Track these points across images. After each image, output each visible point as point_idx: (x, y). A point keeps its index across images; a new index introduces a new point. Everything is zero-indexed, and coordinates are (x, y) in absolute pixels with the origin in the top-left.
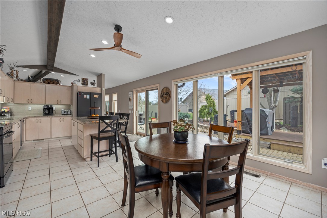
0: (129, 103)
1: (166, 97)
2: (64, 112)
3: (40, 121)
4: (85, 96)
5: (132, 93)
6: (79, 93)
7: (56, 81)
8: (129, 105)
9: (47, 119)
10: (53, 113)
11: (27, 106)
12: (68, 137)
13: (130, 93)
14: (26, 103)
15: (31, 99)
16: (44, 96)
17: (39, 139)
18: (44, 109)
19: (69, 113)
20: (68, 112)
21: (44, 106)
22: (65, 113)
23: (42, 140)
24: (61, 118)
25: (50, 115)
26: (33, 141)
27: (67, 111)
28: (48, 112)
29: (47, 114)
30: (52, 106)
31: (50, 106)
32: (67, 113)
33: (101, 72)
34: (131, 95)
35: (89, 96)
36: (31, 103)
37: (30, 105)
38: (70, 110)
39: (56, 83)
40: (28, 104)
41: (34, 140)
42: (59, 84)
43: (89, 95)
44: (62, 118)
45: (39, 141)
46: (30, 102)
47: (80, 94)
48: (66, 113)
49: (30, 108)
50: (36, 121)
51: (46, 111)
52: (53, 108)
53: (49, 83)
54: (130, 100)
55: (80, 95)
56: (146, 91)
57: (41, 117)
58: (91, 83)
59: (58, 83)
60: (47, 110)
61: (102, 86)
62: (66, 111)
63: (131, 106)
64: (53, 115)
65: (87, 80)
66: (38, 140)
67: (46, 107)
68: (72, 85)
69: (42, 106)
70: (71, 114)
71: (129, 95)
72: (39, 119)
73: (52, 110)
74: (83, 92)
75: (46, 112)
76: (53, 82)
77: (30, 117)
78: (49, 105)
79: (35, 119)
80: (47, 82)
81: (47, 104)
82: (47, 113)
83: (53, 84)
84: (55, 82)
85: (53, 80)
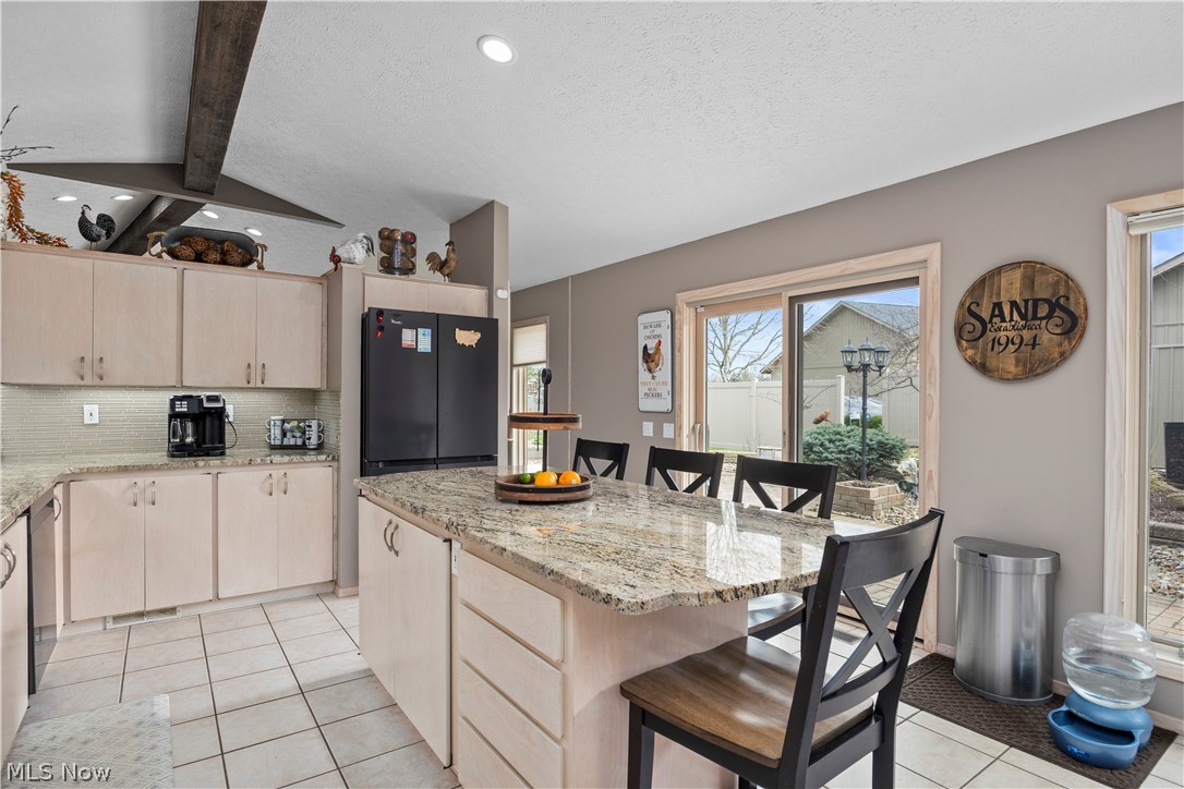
0: (644, 375)
1: (1027, 335)
2: (284, 434)
3: (149, 497)
4: (408, 337)
5: (666, 316)
6: (373, 316)
7: (239, 245)
8: (642, 390)
9: (193, 479)
10: (222, 440)
11: (72, 398)
12: (310, 592)
13: (644, 318)
14: (72, 383)
15: (97, 357)
16: (174, 340)
17: (148, 609)
18: (173, 416)
19: (314, 441)
20: (304, 433)
21: (173, 402)
22: (289, 441)
23: (163, 611)
24: (274, 473)
25: (208, 455)
26: (110, 625)
27: (299, 427)
28: (196, 432)
29: (191, 444)
30: (216, 399)
31: (210, 399)
32: (299, 442)
33: (483, 194)
34: (657, 331)
35: (429, 339)
36: (97, 382)
37: (92, 394)
38: (314, 424)
39: (237, 258)
40: (80, 387)
41: (117, 618)
42: (254, 266)
43: (428, 331)
44: (277, 473)
45: (146, 620)
46: (93, 376)
47: (379, 327)
48: (292, 442)
49: (92, 408)
50: (129, 496)
51: (184, 429)
52: (223, 409)
53: (199, 258)
54: (649, 358)
55: (381, 329)
56: (792, 300)
57: (159, 468)
58: (432, 258)
59: (250, 262)
60: (189, 425)
61: (496, 281)
62: (292, 431)
63: (659, 395)
64: (223, 454)
65: (409, 239)
66: (141, 615)
67: (182, 408)
68: (332, 266)
69: (159, 403)
70: (320, 447)
71: (642, 333)
72: (143, 480)
73: (217, 422)
74: (397, 314)
75: (184, 436)
76: (224, 253)
77: (90, 471)
78: (203, 394)
79: (124, 481)
80: (188, 251)
81: (190, 388)
82: (189, 440)
83: (223, 262)
84: (236, 252)
85: (222, 242)
